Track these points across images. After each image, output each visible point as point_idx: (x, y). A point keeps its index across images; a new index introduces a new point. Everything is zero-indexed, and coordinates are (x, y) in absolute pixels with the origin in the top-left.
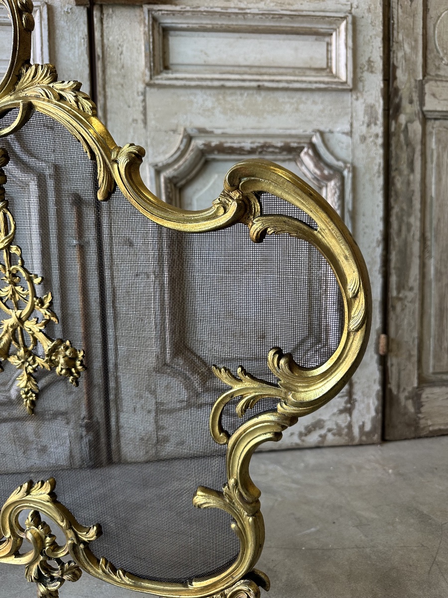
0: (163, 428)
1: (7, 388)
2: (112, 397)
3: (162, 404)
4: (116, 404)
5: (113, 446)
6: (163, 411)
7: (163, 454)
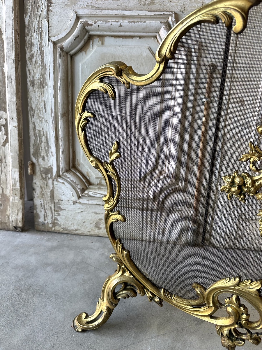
0: (241, 230)
1: (148, 190)
2: (211, 205)
3: (244, 215)
4: (213, 210)
5: (207, 235)
6: (243, 220)
7: (238, 245)
